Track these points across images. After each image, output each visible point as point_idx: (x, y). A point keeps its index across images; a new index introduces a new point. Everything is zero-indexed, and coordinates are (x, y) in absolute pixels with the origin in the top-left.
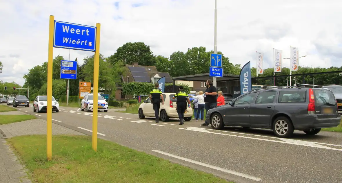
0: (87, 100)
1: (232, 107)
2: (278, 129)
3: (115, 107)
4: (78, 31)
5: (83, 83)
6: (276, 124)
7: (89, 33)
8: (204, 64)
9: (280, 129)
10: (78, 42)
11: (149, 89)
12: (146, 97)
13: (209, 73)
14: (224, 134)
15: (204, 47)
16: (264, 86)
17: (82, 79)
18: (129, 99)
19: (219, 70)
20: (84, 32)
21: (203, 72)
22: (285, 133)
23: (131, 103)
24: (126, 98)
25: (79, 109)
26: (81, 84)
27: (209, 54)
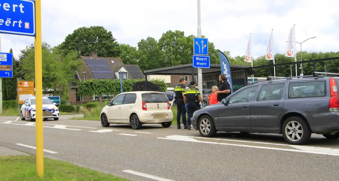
0: (29, 105)
1: (226, 107)
2: (290, 133)
3: (69, 113)
4: (7, 7)
5: (22, 82)
6: (286, 127)
7: (23, 9)
8: (183, 52)
9: (293, 133)
10: (8, 22)
11: (113, 88)
12: (109, 97)
13: (192, 63)
14: (217, 143)
15: (181, 31)
16: (268, 78)
17: (21, 78)
18: (87, 102)
19: (205, 59)
20: (16, 7)
21: (182, 63)
22: (299, 138)
23: (89, 107)
24: (83, 100)
25: (19, 118)
26: (20, 84)
27: (189, 39)
